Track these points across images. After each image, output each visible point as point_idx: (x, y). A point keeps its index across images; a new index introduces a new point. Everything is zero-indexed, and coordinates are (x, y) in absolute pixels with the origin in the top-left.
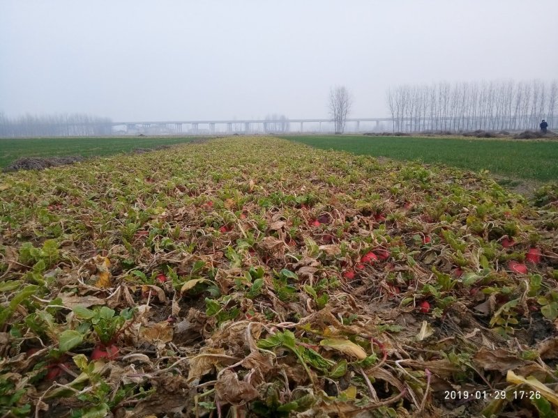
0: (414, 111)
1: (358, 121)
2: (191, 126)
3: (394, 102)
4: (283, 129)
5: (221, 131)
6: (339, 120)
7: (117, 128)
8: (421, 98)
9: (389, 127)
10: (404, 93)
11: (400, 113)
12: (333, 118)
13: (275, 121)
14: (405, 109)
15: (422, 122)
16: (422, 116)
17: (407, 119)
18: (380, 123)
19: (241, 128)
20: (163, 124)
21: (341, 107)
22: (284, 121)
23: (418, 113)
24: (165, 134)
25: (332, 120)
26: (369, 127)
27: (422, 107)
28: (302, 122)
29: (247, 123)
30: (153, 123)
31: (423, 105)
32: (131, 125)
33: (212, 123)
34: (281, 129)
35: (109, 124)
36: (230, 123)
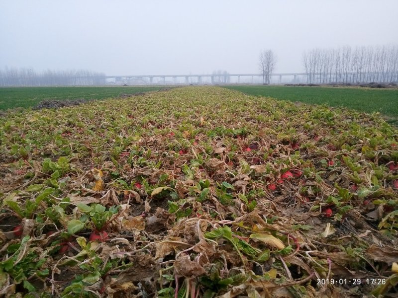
0: (323, 67)
1: (281, 75)
2: (160, 79)
3: (308, 61)
4: (225, 81)
5: (180, 82)
6: (266, 74)
7: (109, 80)
8: (329, 58)
9: (304, 80)
10: (316, 54)
11: (313, 69)
12: (262, 73)
13: (219, 75)
14: (316, 66)
15: (329, 76)
16: (329, 72)
17: (317, 74)
18: (297, 77)
19: (195, 80)
20: (140, 77)
21: (268, 65)
22: (226, 75)
23: (326, 69)
24: (141, 84)
25: (262, 75)
26: (288, 79)
27: (330, 65)
28: (239, 75)
29: (199, 77)
30: (134, 76)
31: (330, 64)
32: (118, 78)
33: (175, 77)
34: (224, 81)
35: (103, 77)
36: (187, 77)
